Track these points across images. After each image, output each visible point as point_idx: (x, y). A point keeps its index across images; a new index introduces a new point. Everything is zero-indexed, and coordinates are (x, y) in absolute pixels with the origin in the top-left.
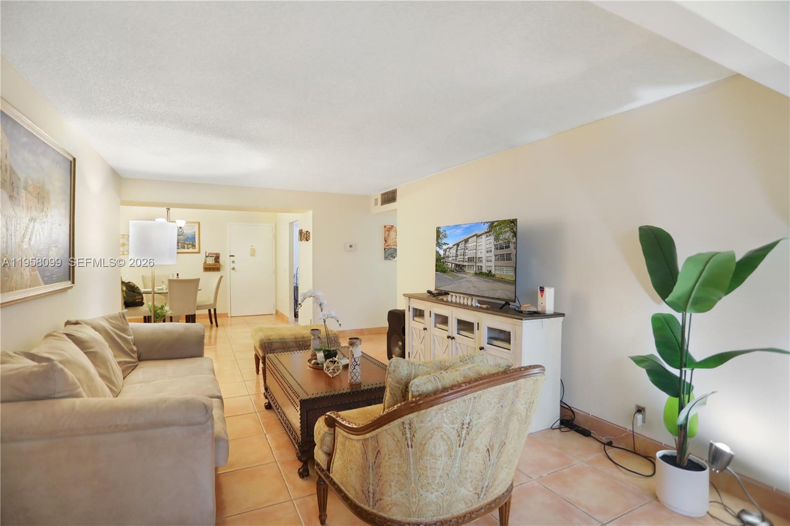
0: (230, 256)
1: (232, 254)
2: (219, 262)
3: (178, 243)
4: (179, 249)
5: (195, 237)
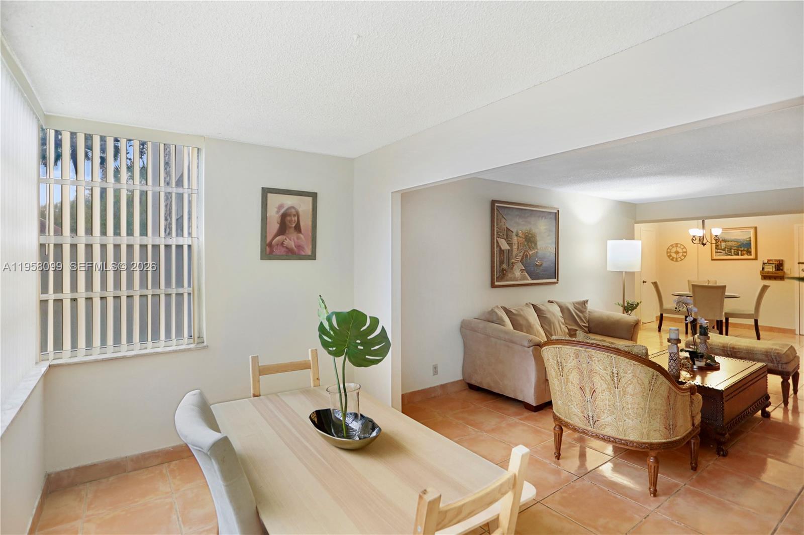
0: (799, 263)
1: (801, 262)
2: (782, 270)
3: (731, 249)
4: (731, 255)
5: (750, 244)
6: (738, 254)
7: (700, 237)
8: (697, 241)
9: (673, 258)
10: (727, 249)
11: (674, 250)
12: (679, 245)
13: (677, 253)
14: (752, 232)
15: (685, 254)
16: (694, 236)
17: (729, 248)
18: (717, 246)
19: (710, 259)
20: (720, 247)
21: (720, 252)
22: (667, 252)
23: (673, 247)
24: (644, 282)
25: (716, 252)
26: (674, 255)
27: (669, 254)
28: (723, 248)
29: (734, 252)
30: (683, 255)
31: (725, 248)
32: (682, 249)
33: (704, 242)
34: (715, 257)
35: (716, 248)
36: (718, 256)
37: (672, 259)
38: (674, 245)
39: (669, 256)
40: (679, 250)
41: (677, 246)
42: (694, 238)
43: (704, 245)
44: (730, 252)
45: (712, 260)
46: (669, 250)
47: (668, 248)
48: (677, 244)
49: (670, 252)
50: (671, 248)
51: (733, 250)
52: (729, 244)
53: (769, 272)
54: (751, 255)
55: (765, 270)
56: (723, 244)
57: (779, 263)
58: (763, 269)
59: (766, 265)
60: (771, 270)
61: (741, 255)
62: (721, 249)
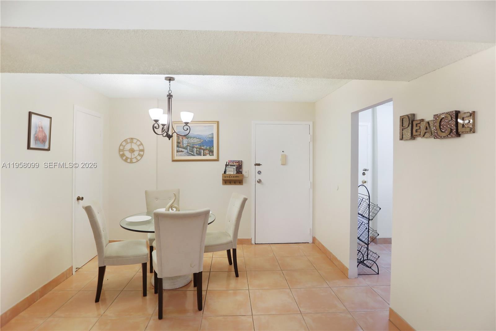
0: (256, 165)
1: (258, 163)
2: (241, 173)
3: (193, 147)
4: (194, 155)
5: (213, 141)
6: (199, 154)
7: (164, 125)
8: (159, 131)
9: (127, 158)
10: (189, 148)
11: (128, 147)
12: (135, 141)
13: (132, 151)
14: (215, 126)
15: (142, 153)
16: (156, 121)
17: (191, 145)
18: (178, 143)
19: (171, 161)
20: (181, 144)
21: (182, 151)
22: (120, 150)
23: (127, 143)
24: (79, 199)
25: (177, 152)
26: (128, 154)
27: (121, 153)
28: (185, 145)
29: (196, 151)
30: (139, 155)
31: (188, 146)
32: (139, 146)
33: (170, 133)
34: (176, 158)
35: (178, 146)
36: (181, 155)
37: (126, 160)
38: (129, 141)
39: (122, 156)
40: (135, 147)
41: (132, 142)
42: (156, 125)
43: (170, 137)
44: (192, 152)
45: (173, 161)
46: (122, 148)
47: (121, 145)
48: (132, 139)
49: (123, 150)
50: (124, 144)
51: (195, 149)
52: (192, 141)
53: (230, 175)
54: (213, 155)
55: (227, 173)
56: (185, 141)
57: (239, 164)
58: (225, 172)
59: (227, 167)
60: (233, 174)
61: (204, 155)
62: (183, 147)
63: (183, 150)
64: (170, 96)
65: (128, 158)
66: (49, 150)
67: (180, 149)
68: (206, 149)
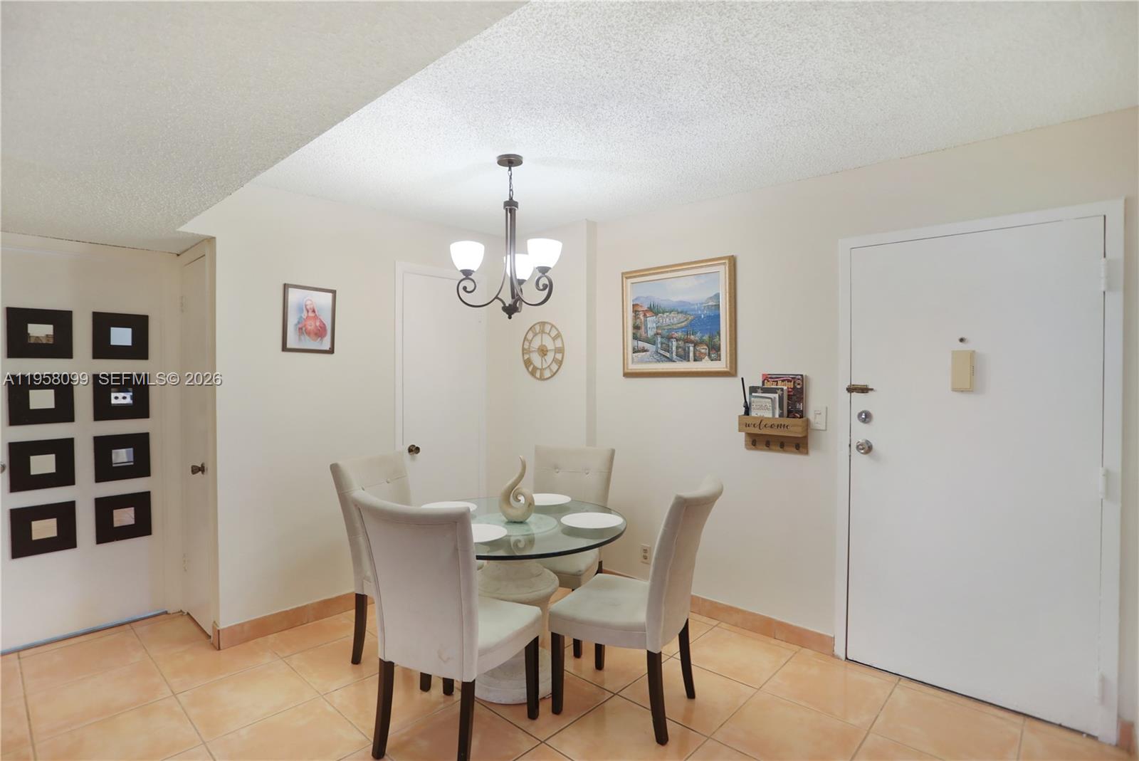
0: (851, 389)
1: (858, 382)
2: (802, 414)
3: (669, 338)
4: (670, 360)
5: (718, 316)
6: (685, 357)
9: (535, 369)
10: (659, 339)
11: (536, 343)
12: (547, 328)
13: (543, 351)
14: (723, 271)
15: (559, 356)
17: (665, 333)
18: (636, 327)
19: (622, 374)
20: (642, 330)
21: (644, 350)
22: (524, 351)
23: (535, 335)
25: (635, 351)
26: (536, 359)
27: (526, 357)
28: (651, 333)
29: (677, 348)
30: (554, 360)
31: (657, 334)
32: (554, 339)
34: (633, 367)
35: (635, 337)
36: (642, 361)
37: (533, 374)
38: (538, 328)
39: (528, 363)
40: (550, 345)
41: (545, 332)
44: (668, 350)
45: (627, 375)
46: (527, 344)
47: (525, 339)
48: (545, 323)
49: (530, 350)
50: (532, 336)
51: (675, 343)
52: (666, 320)
53: (762, 420)
54: (720, 360)
55: (753, 413)
56: (651, 322)
57: (795, 387)
58: (747, 411)
59: (753, 394)
60: (770, 416)
61: (695, 360)
62: (647, 338)
63: (647, 346)
64: (511, 206)
65: (538, 369)
66: (331, 351)
67: (641, 344)
68: (702, 342)
